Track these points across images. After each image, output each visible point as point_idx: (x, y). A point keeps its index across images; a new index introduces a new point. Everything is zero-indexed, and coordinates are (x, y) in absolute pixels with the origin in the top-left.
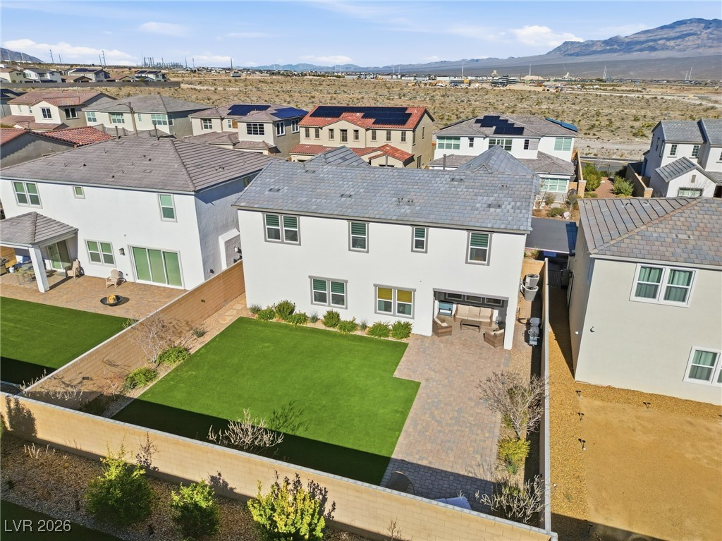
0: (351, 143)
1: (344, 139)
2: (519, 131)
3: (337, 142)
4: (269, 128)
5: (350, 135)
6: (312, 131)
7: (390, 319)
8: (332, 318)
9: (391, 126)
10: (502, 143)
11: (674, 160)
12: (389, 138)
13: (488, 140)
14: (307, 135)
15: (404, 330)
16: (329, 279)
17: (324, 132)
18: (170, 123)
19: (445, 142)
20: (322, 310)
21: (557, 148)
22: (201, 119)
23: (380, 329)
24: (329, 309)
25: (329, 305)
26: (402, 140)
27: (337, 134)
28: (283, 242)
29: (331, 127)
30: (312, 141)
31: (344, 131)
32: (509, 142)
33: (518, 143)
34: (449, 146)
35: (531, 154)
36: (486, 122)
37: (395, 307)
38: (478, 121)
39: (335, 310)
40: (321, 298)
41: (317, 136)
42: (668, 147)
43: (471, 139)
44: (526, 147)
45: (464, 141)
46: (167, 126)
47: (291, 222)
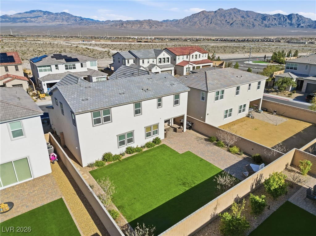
2: (76, 60)
7: (150, 139)
8: (129, 151)
9: (6, 64)
10: (71, 66)
12: (7, 70)
13: (64, 65)
15: (157, 141)
16: (125, 133)
19: (43, 68)
20: (123, 149)
21: (92, 65)
23: (148, 145)
24: (127, 147)
25: (126, 145)
26: (16, 70)
28: (103, 124)
32: (74, 65)
33: (78, 65)
34: (45, 70)
35: (84, 69)
36: (58, 57)
37: (152, 133)
38: (52, 57)
39: (129, 146)
40: (122, 143)
42: (127, 61)
43: (56, 66)
44: (82, 66)
45: (53, 67)
47: (107, 111)
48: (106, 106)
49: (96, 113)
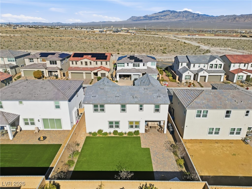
0: (89, 66)
1: (86, 64)
2: (141, 61)
3: (84, 66)
4: (59, 62)
5: (89, 63)
6: (74, 62)
7: (133, 130)
8: (115, 132)
9: (102, 60)
10: (137, 65)
11: (182, 67)
12: (102, 64)
13: (133, 64)
14: (73, 64)
15: (137, 132)
16: (114, 121)
17: (79, 63)
18: (16, 61)
19: (120, 65)
20: (112, 130)
21: (152, 65)
22: (29, 59)
23: (130, 133)
24: (114, 130)
25: (114, 128)
26: (106, 64)
27: (84, 63)
28: (99, 112)
29: (81, 61)
30: (75, 65)
31: (86, 62)
32: (139, 64)
33: (141, 64)
34: (121, 66)
35: (145, 68)
36: (131, 58)
37: (134, 126)
38: (128, 58)
39: (116, 130)
40: (111, 127)
41: (76, 64)
42: (180, 64)
43: (128, 64)
44: (144, 65)
45: (126, 64)
46: (15, 62)
47: (102, 106)
48: (102, 103)
49: (96, 106)
